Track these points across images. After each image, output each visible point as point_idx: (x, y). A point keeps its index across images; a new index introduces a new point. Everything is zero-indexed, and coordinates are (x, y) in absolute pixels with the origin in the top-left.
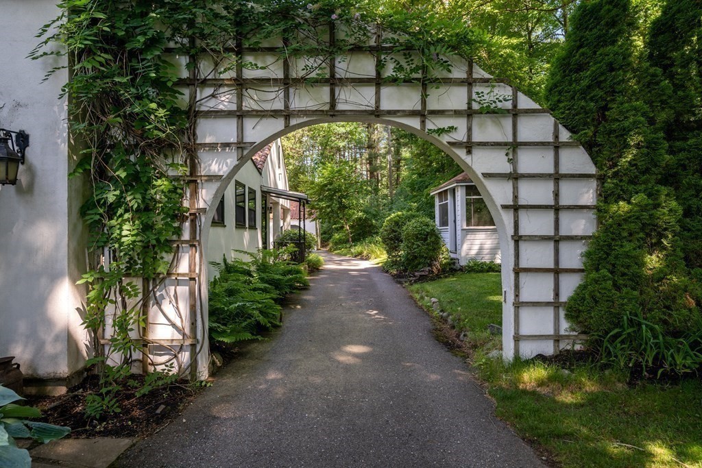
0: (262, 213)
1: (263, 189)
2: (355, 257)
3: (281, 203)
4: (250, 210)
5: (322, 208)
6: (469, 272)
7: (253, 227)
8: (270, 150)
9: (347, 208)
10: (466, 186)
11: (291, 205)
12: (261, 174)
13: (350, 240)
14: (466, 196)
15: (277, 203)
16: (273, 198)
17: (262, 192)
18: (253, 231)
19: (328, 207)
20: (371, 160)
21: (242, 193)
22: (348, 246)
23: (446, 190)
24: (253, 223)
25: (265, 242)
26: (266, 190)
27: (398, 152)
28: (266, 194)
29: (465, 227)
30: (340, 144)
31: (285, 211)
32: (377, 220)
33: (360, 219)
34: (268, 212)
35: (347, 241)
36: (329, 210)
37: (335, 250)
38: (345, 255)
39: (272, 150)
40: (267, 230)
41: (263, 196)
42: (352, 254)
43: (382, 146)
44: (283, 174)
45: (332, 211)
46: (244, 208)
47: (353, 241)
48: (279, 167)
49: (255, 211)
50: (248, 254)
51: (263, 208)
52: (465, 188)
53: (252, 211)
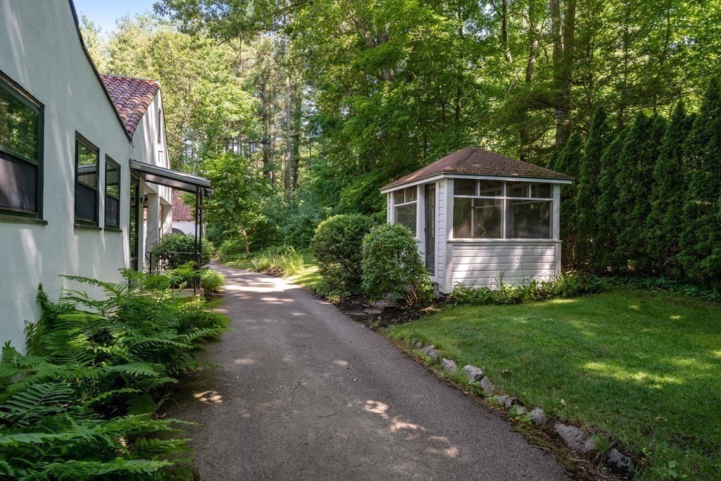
0: (131, 207)
1: (133, 166)
2: (259, 271)
3: (160, 194)
4: (107, 196)
5: (214, 208)
6: (460, 303)
7: (113, 228)
8: (146, 109)
9: (243, 209)
10: (455, 179)
11: (174, 198)
12: (130, 140)
13: (248, 248)
14: (455, 194)
15: (155, 194)
16: (149, 184)
17: (133, 170)
18: (113, 236)
19: (221, 206)
20: (267, 156)
21: (94, 169)
22: (245, 256)
23: (416, 186)
24: (114, 221)
25: (135, 253)
26: (138, 167)
27: (296, 152)
28: (138, 174)
29: (451, 238)
30: (232, 134)
31: (165, 207)
32: (281, 226)
33: (260, 224)
34: (141, 205)
35: (243, 250)
36: (221, 210)
37: (228, 261)
38: (244, 268)
39: (149, 108)
40: (139, 234)
41: (132, 178)
42: (253, 266)
43: (278, 142)
44: (164, 153)
45: (226, 212)
46: (96, 193)
47: (251, 250)
48: (159, 141)
49: (118, 201)
50: (101, 284)
51: (132, 199)
52: (453, 182)
53: (113, 202)
